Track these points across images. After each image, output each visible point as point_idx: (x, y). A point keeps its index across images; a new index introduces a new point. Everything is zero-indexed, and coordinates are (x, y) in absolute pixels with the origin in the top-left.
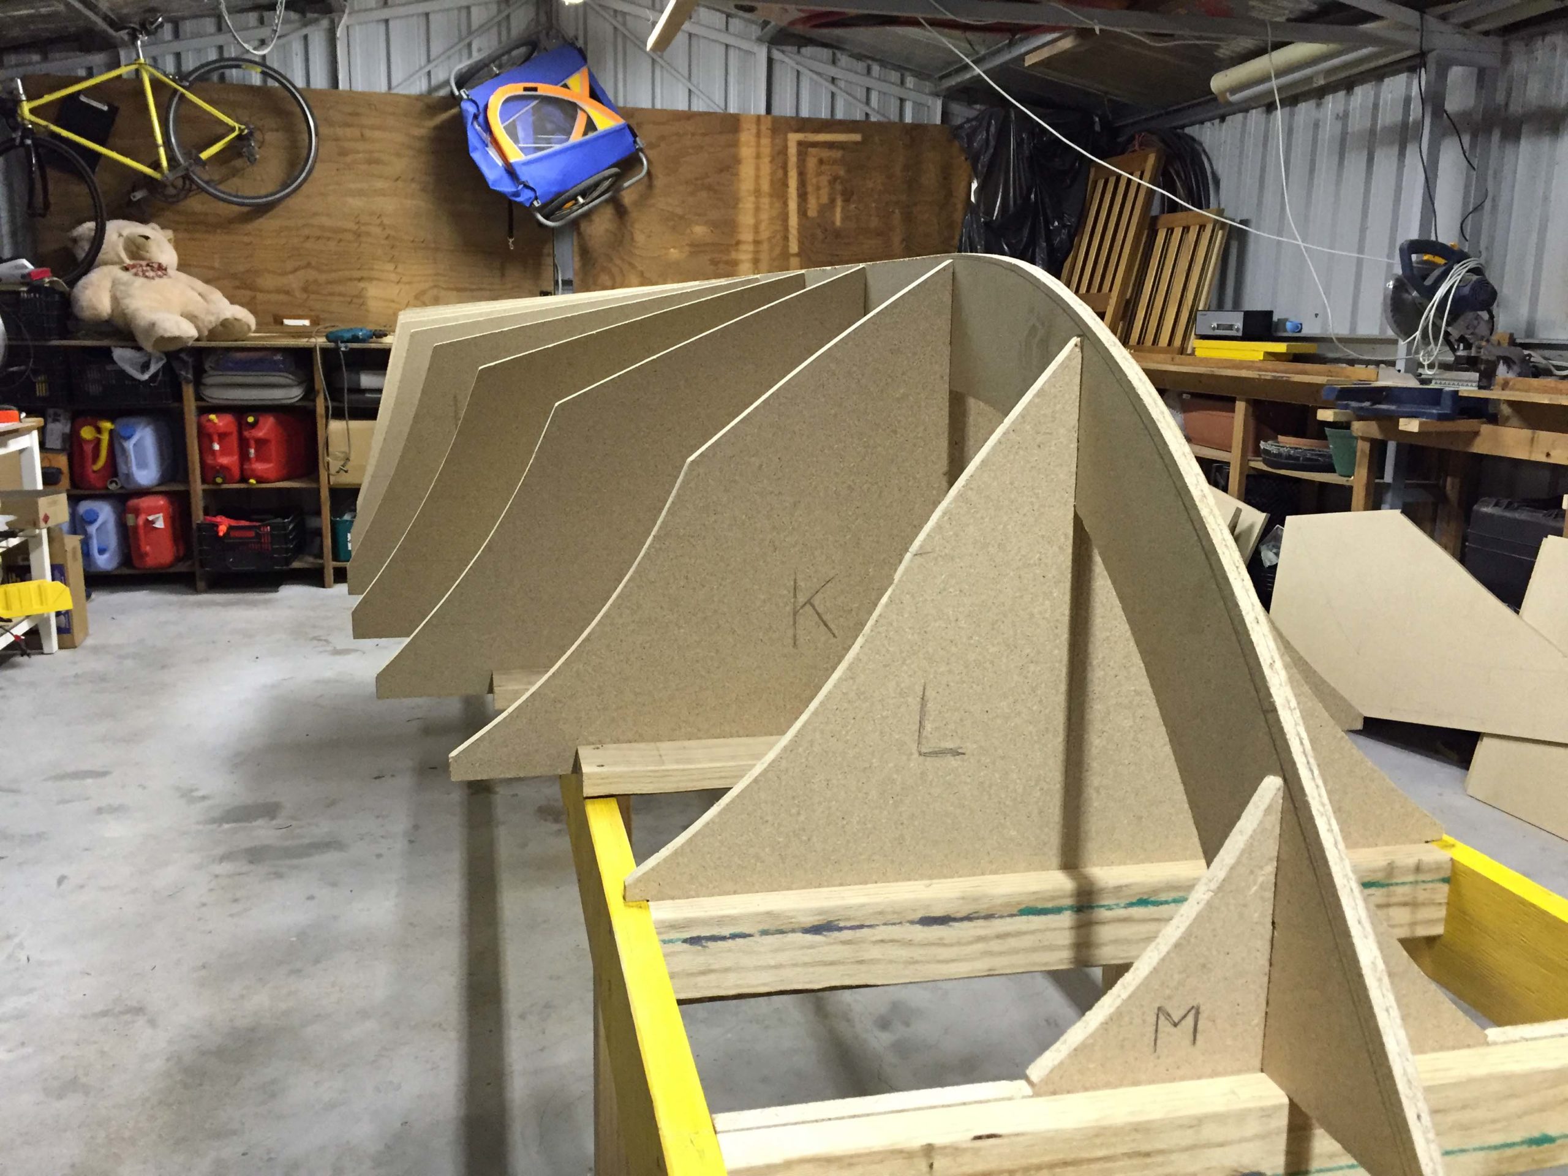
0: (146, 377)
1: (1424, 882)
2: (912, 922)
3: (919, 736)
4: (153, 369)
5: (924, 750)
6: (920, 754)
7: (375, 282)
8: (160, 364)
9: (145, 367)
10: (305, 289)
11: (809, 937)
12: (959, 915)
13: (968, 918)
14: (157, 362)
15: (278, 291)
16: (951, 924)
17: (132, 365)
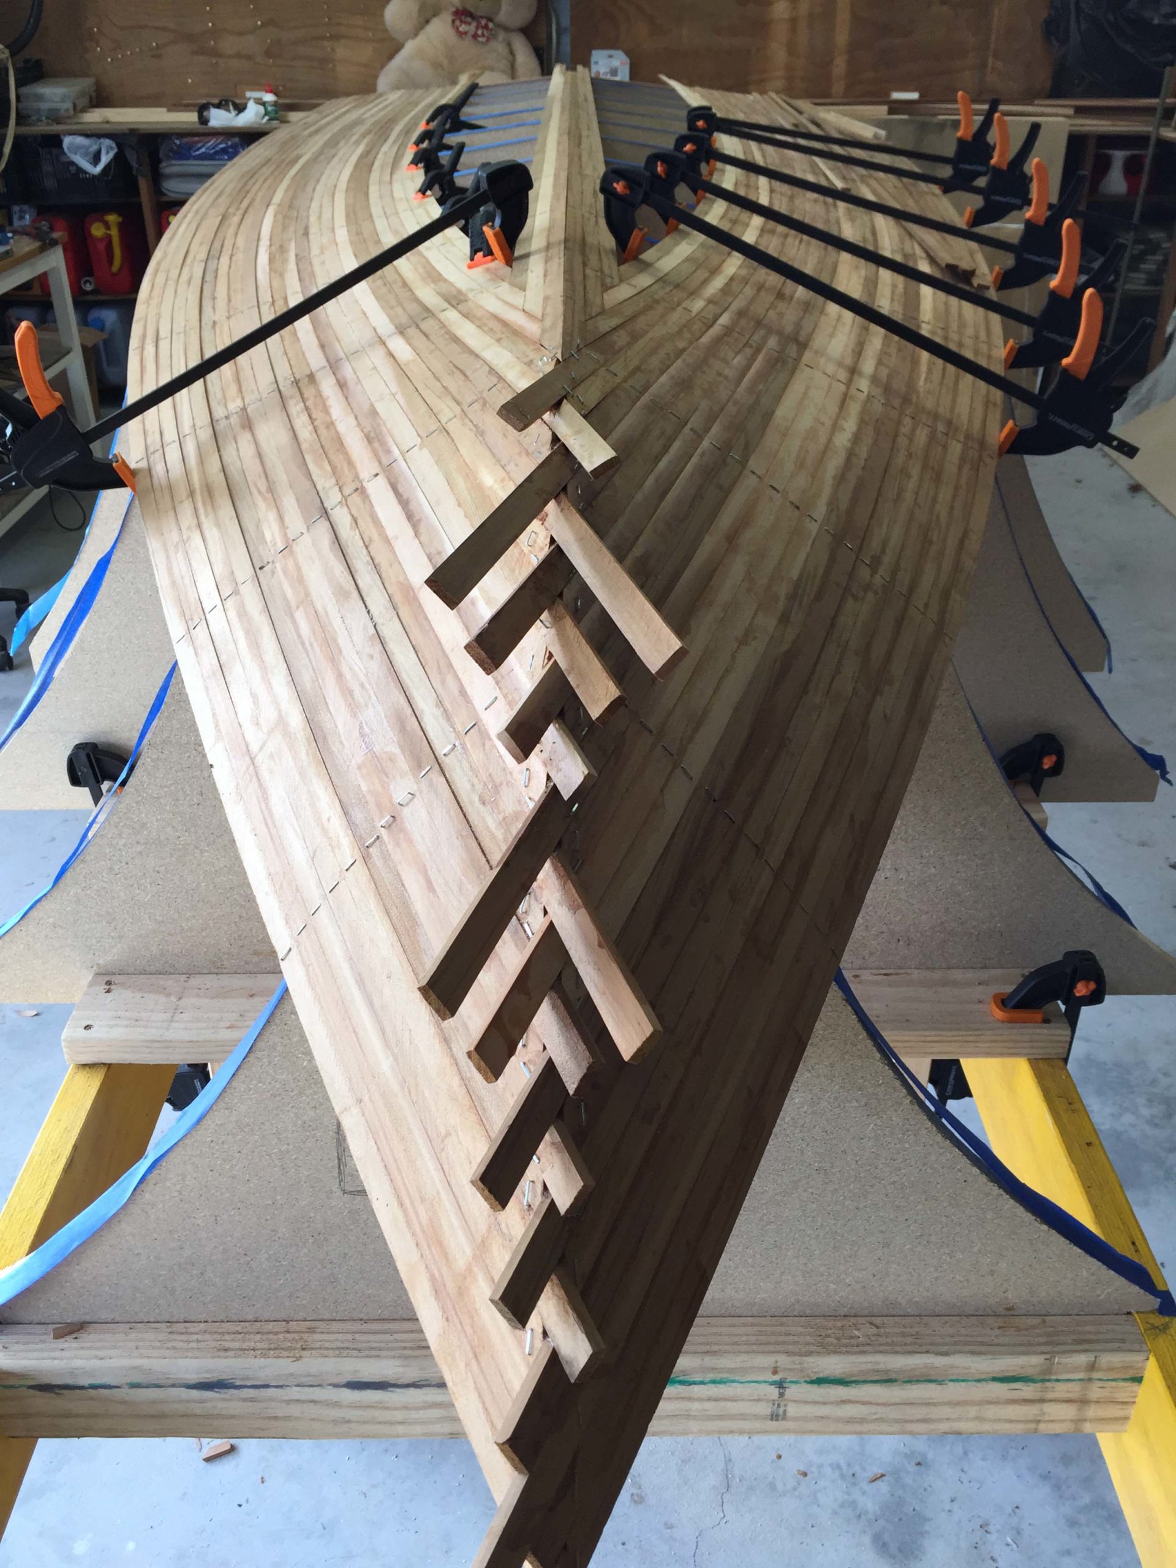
0: (98, 170)
1: (1100, 1380)
2: (336, 1386)
3: (340, 1173)
4: (105, 159)
5: (348, 1188)
6: (345, 1192)
7: (343, 41)
8: (111, 155)
9: (96, 159)
10: (268, 53)
11: (195, 1394)
12: (400, 1382)
13: (414, 1385)
14: (107, 153)
15: (239, 56)
16: (390, 1389)
17: (85, 155)
